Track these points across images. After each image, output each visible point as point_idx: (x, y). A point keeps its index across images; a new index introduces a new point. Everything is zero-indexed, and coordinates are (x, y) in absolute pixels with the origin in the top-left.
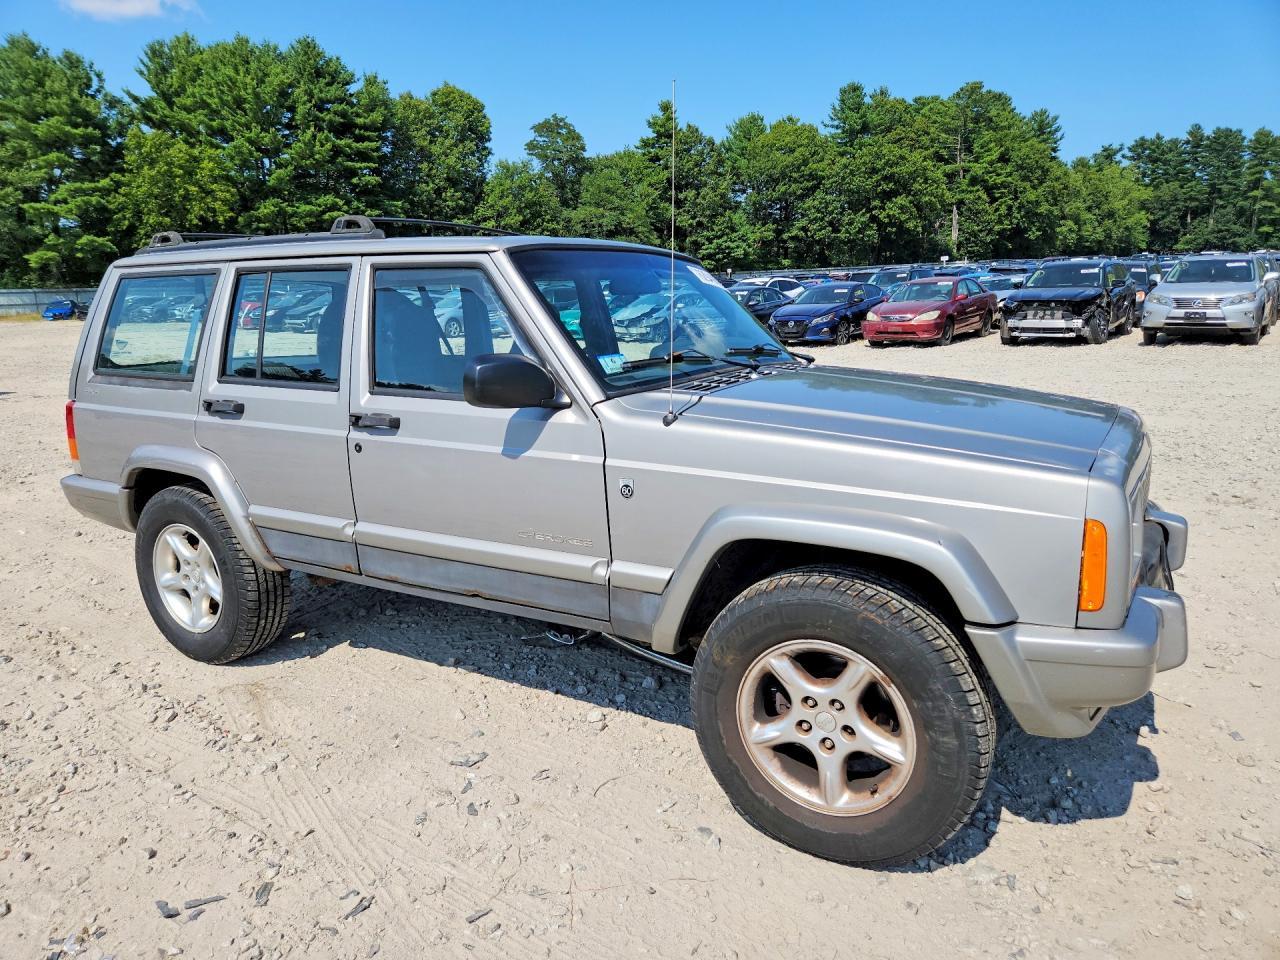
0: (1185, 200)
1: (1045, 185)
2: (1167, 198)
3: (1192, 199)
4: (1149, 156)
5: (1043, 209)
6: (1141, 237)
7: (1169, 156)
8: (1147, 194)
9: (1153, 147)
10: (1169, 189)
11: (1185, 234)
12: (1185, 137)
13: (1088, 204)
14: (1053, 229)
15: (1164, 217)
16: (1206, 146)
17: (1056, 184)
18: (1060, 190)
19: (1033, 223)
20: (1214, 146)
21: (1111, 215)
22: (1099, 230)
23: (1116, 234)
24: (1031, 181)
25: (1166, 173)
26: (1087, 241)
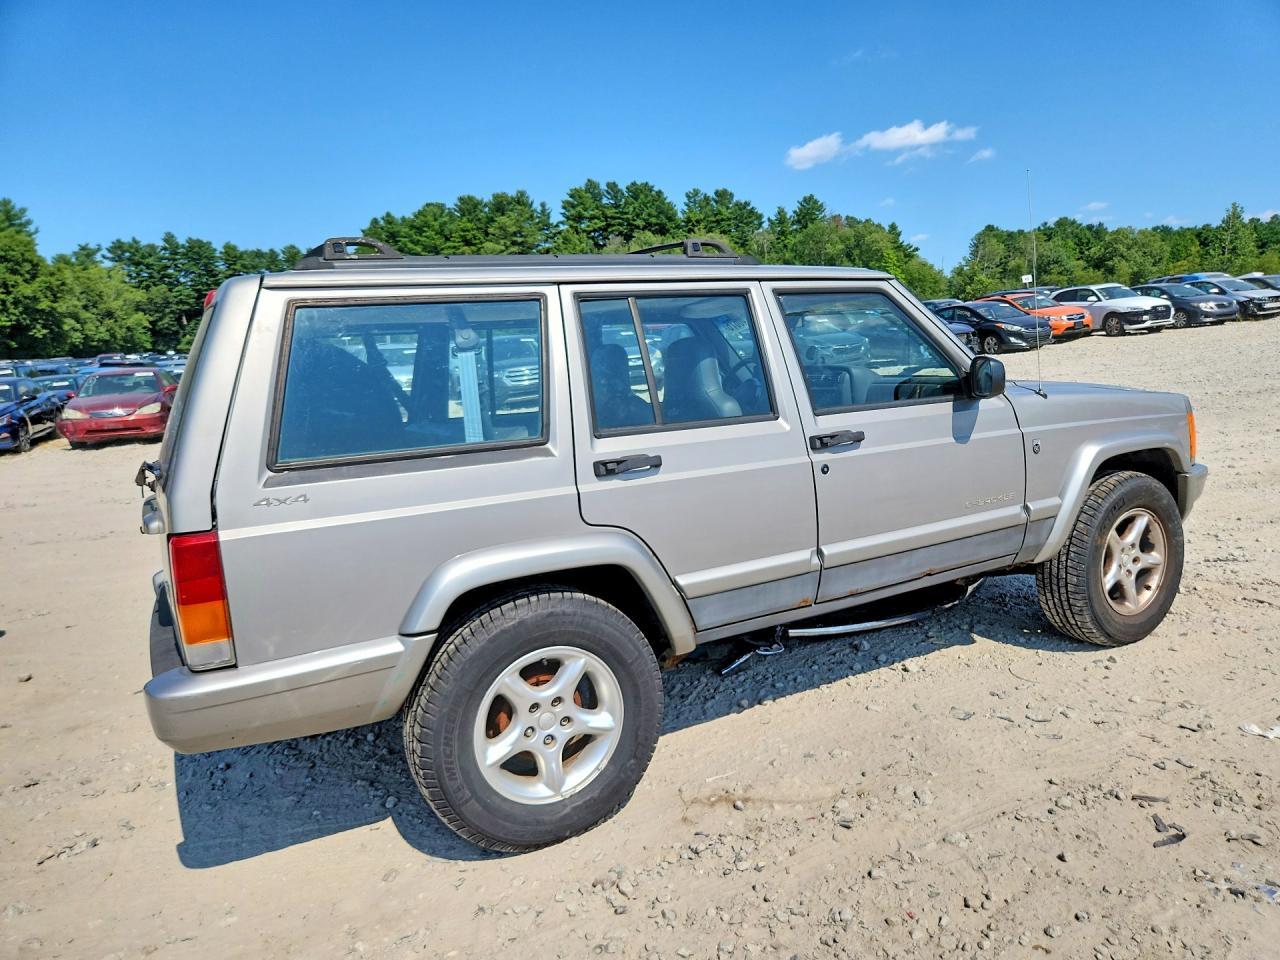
0: (177, 303)
1: (38, 280)
2: (159, 300)
3: (181, 302)
4: (129, 259)
5: (44, 305)
6: (144, 338)
7: (150, 260)
8: (140, 296)
9: (133, 250)
10: (159, 291)
11: (185, 335)
12: (161, 244)
13: (84, 302)
14: (60, 327)
15: (161, 319)
16: (184, 254)
17: (52, 279)
18: (58, 287)
19: (36, 320)
20: (190, 254)
21: (110, 314)
22: (102, 329)
23: (120, 333)
24: (21, 275)
25: (151, 277)
26: (93, 341)
